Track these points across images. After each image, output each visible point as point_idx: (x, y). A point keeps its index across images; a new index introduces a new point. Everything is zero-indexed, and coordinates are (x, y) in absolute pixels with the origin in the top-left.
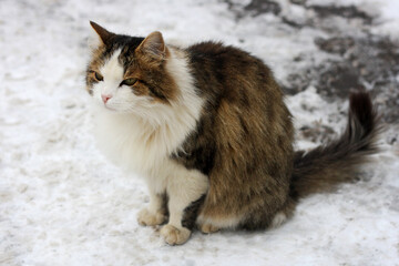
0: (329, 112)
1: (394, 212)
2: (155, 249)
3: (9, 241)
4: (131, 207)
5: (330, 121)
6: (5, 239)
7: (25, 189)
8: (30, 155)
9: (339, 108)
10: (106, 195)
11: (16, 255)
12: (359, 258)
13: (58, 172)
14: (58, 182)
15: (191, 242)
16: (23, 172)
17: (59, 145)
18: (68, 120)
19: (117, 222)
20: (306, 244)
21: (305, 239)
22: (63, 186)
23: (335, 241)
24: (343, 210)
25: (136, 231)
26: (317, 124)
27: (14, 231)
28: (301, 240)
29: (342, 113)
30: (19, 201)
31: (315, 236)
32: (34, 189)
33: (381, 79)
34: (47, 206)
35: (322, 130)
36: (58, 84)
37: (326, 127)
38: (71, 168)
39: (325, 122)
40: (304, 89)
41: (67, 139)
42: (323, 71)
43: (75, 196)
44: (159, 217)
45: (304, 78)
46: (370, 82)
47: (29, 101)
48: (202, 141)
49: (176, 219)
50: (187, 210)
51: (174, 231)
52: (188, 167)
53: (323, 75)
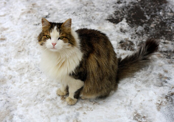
0: (132, 33)
1: (155, 87)
2: (64, 107)
3: (7, 104)
4: (53, 86)
5: (132, 38)
6: (6, 103)
7: (11, 77)
8: (11, 59)
9: (136, 30)
10: (43, 80)
11: (11, 111)
12: (142, 110)
13: (23, 68)
14: (24, 74)
15: (78, 103)
16: (9, 69)
17: (23, 53)
18: (25, 39)
19: (49, 94)
20: (122, 103)
21: (121, 101)
22: (26, 75)
23: (133, 102)
24: (136, 86)
25: (56, 98)
26: (127, 40)
27: (9, 99)
28: (119, 101)
29: (137, 33)
30: (9, 83)
31: (125, 100)
32: (14, 77)
33: (153, 13)
34: (20, 86)
35: (129, 43)
36: (19, 19)
37: (130, 41)
38: (29, 66)
39: (130, 39)
40: (122, 20)
41: (25, 51)
42: (129, 9)
43: (31, 80)
44: (65, 93)
45: (121, 13)
46: (148, 15)
47: (7, 29)
48: (81, 70)
49: (71, 95)
50: (76, 92)
51: (71, 100)
52: (76, 79)
53: (129, 11)
